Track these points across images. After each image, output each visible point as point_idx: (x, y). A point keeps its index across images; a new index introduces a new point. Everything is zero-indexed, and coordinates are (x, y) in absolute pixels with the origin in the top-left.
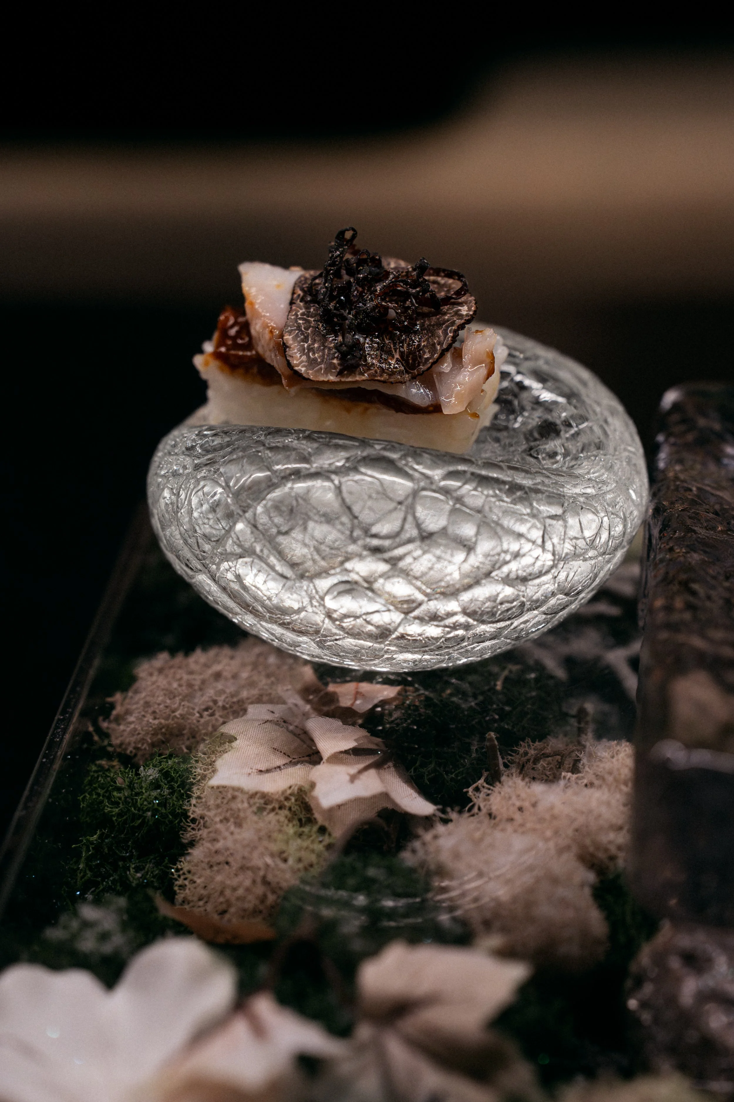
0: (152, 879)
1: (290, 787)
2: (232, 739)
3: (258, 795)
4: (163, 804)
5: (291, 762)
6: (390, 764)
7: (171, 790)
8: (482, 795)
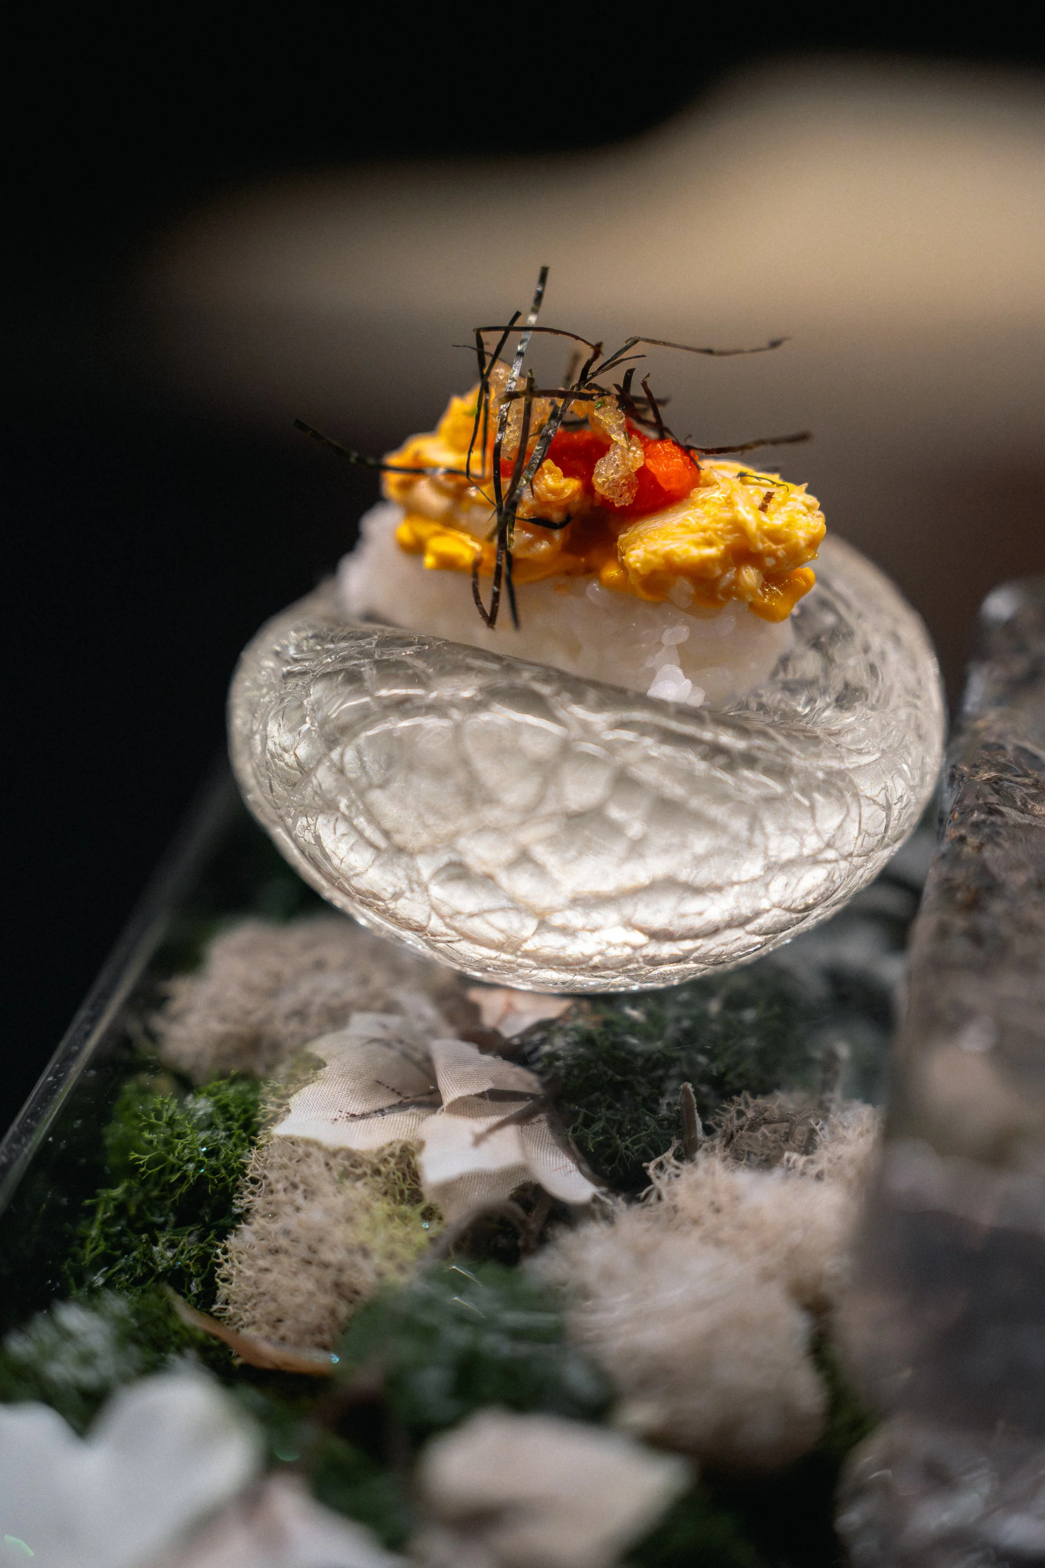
0: (188, 1262)
1: (391, 1144)
2: (320, 1064)
3: (343, 1153)
4: (212, 1153)
5: (401, 1102)
6: (542, 1116)
7: (228, 1133)
8: (665, 1178)
